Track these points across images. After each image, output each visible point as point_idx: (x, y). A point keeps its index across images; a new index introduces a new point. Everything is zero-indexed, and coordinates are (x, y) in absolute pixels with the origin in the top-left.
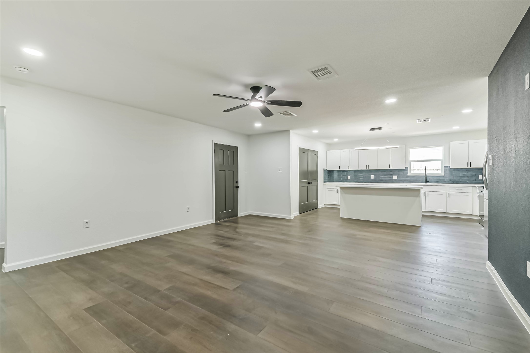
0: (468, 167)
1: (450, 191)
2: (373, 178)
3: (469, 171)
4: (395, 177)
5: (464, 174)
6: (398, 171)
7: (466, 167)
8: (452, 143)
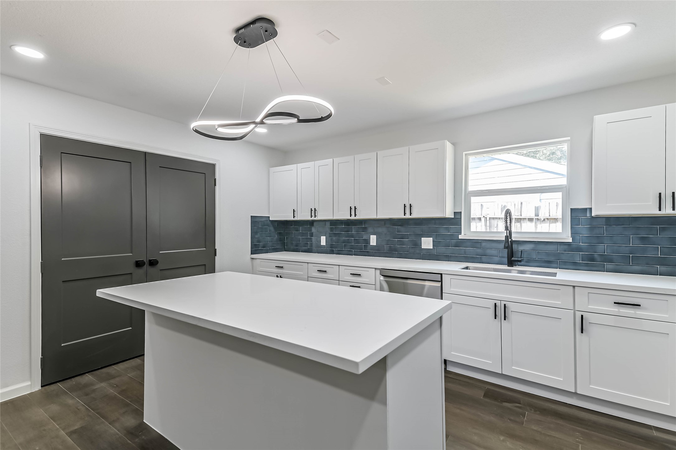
0: (663, 212)
1: (592, 307)
2: (376, 245)
3: (663, 230)
4: (427, 243)
5: (643, 239)
6: (435, 224)
7: (655, 211)
8: (600, 120)
